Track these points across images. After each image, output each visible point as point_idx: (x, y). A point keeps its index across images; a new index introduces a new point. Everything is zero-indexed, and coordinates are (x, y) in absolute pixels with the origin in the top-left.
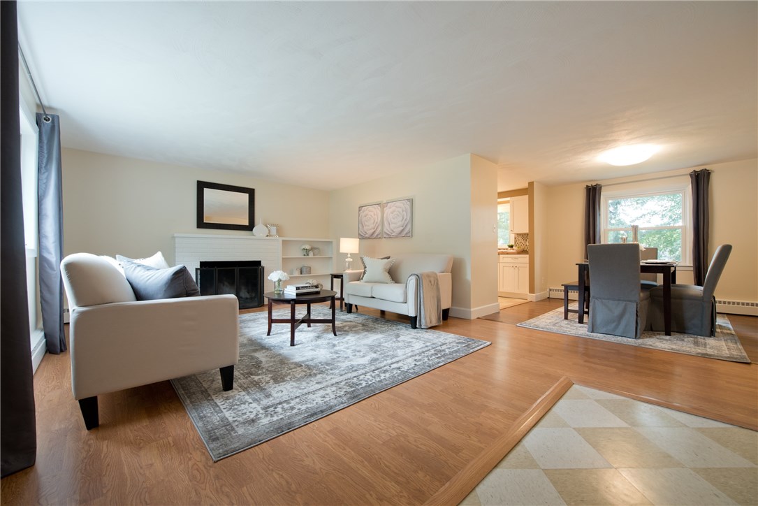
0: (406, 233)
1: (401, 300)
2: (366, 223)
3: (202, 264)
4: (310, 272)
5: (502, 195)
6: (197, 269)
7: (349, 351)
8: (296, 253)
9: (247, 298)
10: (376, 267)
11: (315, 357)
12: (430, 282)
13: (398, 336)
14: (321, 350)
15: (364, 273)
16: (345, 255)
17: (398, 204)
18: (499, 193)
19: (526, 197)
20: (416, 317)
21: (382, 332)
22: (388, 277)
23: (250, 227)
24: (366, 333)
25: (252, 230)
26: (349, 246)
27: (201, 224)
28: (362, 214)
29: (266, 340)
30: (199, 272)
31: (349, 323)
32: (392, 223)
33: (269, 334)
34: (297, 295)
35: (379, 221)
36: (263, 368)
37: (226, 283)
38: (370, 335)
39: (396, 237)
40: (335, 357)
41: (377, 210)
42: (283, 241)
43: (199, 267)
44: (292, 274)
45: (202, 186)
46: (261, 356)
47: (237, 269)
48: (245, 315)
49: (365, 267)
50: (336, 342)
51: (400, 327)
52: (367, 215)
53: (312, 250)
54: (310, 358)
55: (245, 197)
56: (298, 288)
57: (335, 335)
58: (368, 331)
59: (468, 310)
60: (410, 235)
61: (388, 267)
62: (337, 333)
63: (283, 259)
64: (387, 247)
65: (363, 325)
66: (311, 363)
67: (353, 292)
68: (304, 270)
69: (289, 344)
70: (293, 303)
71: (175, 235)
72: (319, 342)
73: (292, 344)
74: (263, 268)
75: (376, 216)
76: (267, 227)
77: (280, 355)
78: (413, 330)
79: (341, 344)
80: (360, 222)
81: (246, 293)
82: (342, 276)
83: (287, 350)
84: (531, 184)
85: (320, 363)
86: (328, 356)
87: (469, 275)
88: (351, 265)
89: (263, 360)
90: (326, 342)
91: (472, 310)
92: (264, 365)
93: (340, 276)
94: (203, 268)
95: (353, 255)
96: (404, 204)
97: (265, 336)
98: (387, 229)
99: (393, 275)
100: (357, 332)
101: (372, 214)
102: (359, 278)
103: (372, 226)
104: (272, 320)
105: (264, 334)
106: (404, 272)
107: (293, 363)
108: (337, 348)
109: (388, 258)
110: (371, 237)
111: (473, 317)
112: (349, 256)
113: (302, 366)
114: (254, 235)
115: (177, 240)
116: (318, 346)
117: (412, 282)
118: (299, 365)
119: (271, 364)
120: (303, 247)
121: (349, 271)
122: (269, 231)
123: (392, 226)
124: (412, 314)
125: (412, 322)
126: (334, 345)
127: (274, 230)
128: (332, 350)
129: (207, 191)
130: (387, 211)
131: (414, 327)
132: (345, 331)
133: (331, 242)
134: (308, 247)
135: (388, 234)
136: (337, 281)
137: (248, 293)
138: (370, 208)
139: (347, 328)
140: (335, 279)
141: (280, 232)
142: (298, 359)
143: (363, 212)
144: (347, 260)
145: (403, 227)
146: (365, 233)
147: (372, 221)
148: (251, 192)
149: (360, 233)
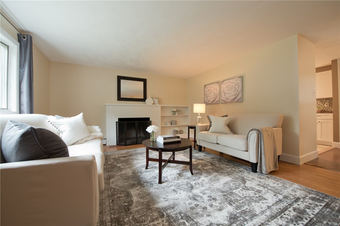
0: (238, 99)
1: (244, 149)
2: (209, 95)
3: (119, 119)
4: (176, 124)
5: (319, 70)
6: (117, 122)
7: (205, 197)
8: (169, 113)
9: (143, 137)
10: (219, 123)
11: (176, 201)
12: (269, 135)
13: (244, 181)
14: (182, 191)
15: (210, 126)
16: (197, 114)
17: (232, 81)
18: (316, 69)
19: (330, 72)
20: (257, 163)
21: (229, 174)
22: (227, 130)
23: (144, 100)
24: (215, 174)
25: (145, 101)
26: (199, 108)
27: (120, 98)
28: (206, 90)
29: (144, 174)
30: (118, 123)
31: (201, 161)
32: (227, 94)
33: (147, 168)
35: (218, 93)
36: (131, 213)
37: (133, 129)
38: (219, 177)
39: (231, 102)
40: (193, 205)
41: (216, 86)
42: (161, 106)
43: (118, 121)
44: (166, 125)
45: (120, 78)
46: (134, 192)
47: (136, 122)
49: (211, 122)
50: (193, 183)
51: (241, 169)
52: (210, 90)
53: (177, 111)
54: (171, 202)
55: (142, 83)
57: (192, 174)
58: (216, 171)
59: (296, 157)
60: (241, 100)
61: (228, 123)
62: (194, 171)
63: (161, 116)
64: (224, 109)
65: (212, 164)
66: (172, 213)
67: (203, 138)
68: (173, 123)
69: (158, 181)
71: (106, 104)
72: (180, 181)
73: (160, 182)
74: (151, 121)
75: (215, 90)
76: (153, 99)
77: (149, 194)
78: (253, 173)
79: (198, 186)
80: (205, 94)
82: (195, 127)
83: (155, 189)
84: (335, 62)
85: (180, 213)
86: (187, 202)
87: (297, 129)
88: (200, 121)
89: (135, 199)
90: (185, 181)
91: (300, 157)
92: (134, 209)
93: (194, 128)
94: (120, 122)
95: (201, 114)
96: (236, 80)
97: (144, 169)
98: (223, 97)
99: (232, 128)
100: (208, 172)
101: (213, 89)
102: (207, 129)
103: (213, 96)
105: (144, 167)
106: (240, 126)
107: (157, 209)
108: (195, 191)
109: (226, 116)
110: (213, 103)
111: (301, 163)
112: (199, 115)
113: (163, 216)
114: (146, 104)
115: (107, 107)
116: (179, 187)
117: (253, 136)
118: (161, 213)
119: (139, 208)
120: (173, 110)
121: (199, 125)
122: (154, 101)
123: (227, 95)
124: (253, 160)
125: (254, 167)
126: (192, 187)
127: (156, 101)
128: (191, 194)
129: (122, 81)
130: (224, 86)
131: (255, 170)
132: (199, 169)
133: (188, 107)
134: (175, 110)
135: (224, 101)
136: (192, 131)
138: (212, 85)
139: (200, 167)
140: (190, 129)
141: (159, 102)
142: (162, 204)
143: (207, 88)
144: (198, 117)
145: (235, 95)
146: (209, 101)
147: (213, 94)
148: (144, 81)
149: (205, 101)
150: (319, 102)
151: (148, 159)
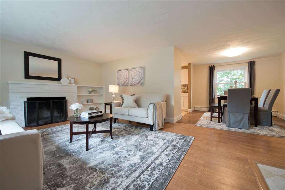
0: (141, 83)
1: (146, 116)
2: (120, 78)
3: (28, 99)
4: (92, 102)
5: (183, 68)
6: (24, 102)
7: (124, 151)
8: (85, 93)
9: (58, 116)
10: (129, 100)
11: (104, 159)
12: (159, 107)
13: (146, 137)
14: (107, 152)
15: (123, 102)
16: (112, 94)
17: (137, 69)
18: (182, 67)
19: (188, 69)
20: (153, 125)
21: (137, 134)
22: (135, 105)
23: (59, 79)
24: (128, 136)
25: (60, 81)
26: (114, 89)
28: (119, 74)
29: (69, 147)
30: (26, 104)
31: (117, 129)
33: (71, 142)
34: (90, 118)
35: (127, 78)
36: (67, 176)
37: (45, 109)
38: (131, 137)
39: (136, 85)
40: (117, 158)
41: (126, 72)
42: (78, 86)
43: (26, 101)
44: (83, 103)
45: (27, 55)
46: (65, 162)
47: (51, 102)
48: (56, 127)
49: (123, 100)
50: (114, 144)
51: (144, 130)
52: (121, 75)
53: (93, 91)
54: (100, 160)
55: (56, 63)
56: (89, 114)
57: (112, 139)
58: (129, 134)
59: (173, 119)
60: (143, 84)
61: (135, 100)
62: (113, 137)
63: (78, 95)
64: (131, 90)
65: (125, 130)
66: (102, 166)
67: (117, 112)
68: (89, 101)
69: (85, 149)
70: (87, 123)
71: (9, 82)
72: (104, 145)
73: (87, 149)
74: (67, 100)
75: (126, 75)
76: (69, 79)
77: (80, 160)
78: (151, 131)
79: (118, 146)
80: (117, 78)
81: (57, 114)
82: (111, 104)
83: (84, 155)
84: (190, 64)
85: (109, 165)
86: (112, 157)
87: (173, 102)
88: (114, 99)
89: (67, 166)
90: (108, 145)
91: (174, 118)
92: (68, 173)
94: (29, 102)
95: (115, 94)
96: (140, 70)
97: (68, 143)
98: (131, 81)
99: (138, 103)
100: (123, 136)
101: (124, 74)
102: (120, 105)
103: (124, 80)
104: (73, 133)
105: (67, 141)
106: (143, 102)
107: (90, 167)
108: (116, 149)
109: (134, 95)
110: (123, 85)
111: (175, 122)
112: (114, 94)
113: (96, 170)
114: (61, 83)
115: (10, 85)
116: (104, 149)
117: (151, 107)
118: (93, 169)
119: (73, 171)
120: (89, 90)
121: (114, 102)
122: (70, 81)
123: (134, 80)
124: (151, 123)
125: (151, 127)
126: (114, 147)
127: (72, 81)
128: (114, 152)
129: (31, 58)
130: (132, 73)
131: (152, 130)
132: (117, 135)
133: (103, 87)
134: (91, 90)
135: (132, 84)
137: (59, 113)
138: (123, 71)
139: (117, 133)
140: (107, 106)
141: (76, 82)
142: (93, 163)
143: (119, 73)
144: (112, 96)
145: (139, 80)
146: (121, 83)
147: (124, 78)
148: (59, 61)
149: (118, 83)
150: (183, 87)
151: (72, 134)
